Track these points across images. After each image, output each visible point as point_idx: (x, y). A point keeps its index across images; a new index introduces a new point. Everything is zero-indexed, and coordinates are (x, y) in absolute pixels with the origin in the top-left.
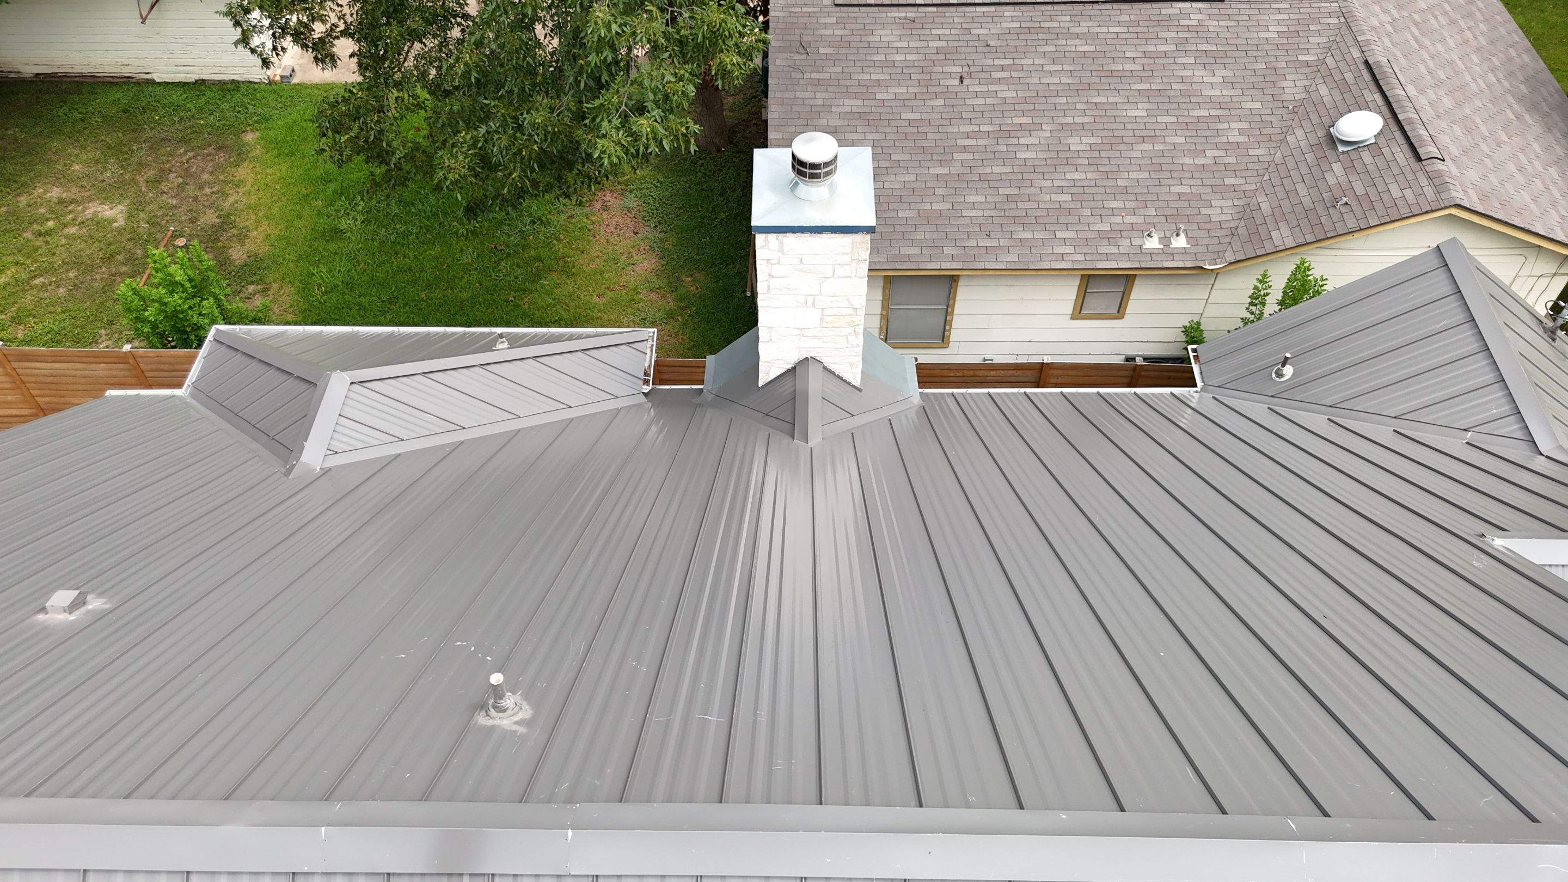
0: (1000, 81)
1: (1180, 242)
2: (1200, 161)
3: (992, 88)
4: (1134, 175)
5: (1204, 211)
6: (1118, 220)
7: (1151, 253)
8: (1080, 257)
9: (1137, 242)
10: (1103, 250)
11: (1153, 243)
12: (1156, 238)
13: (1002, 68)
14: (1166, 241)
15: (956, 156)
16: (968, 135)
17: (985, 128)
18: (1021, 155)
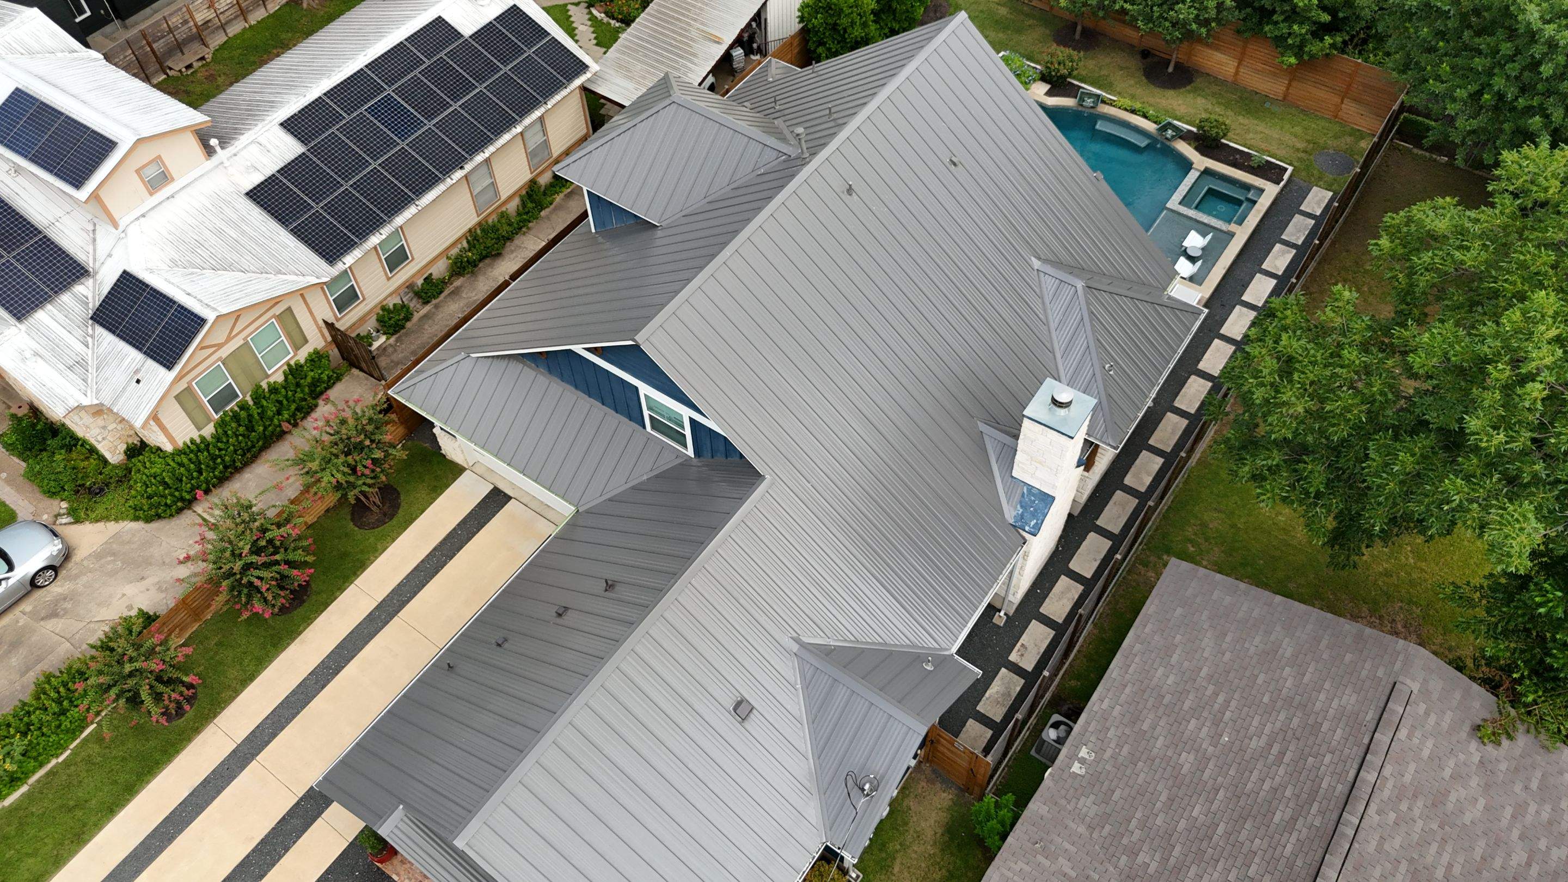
0: (1270, 746)
1: (1076, 768)
2: (1134, 822)
3: (1264, 738)
4: (1142, 775)
5: (1092, 797)
6: (1113, 745)
7: (1078, 748)
8: (1095, 708)
9: (1090, 744)
10: (1093, 724)
11: (1084, 753)
12: (1087, 756)
13: (1282, 754)
14: (1083, 761)
15: (1211, 688)
16: (1227, 702)
17: (1228, 714)
18: (1193, 721)
